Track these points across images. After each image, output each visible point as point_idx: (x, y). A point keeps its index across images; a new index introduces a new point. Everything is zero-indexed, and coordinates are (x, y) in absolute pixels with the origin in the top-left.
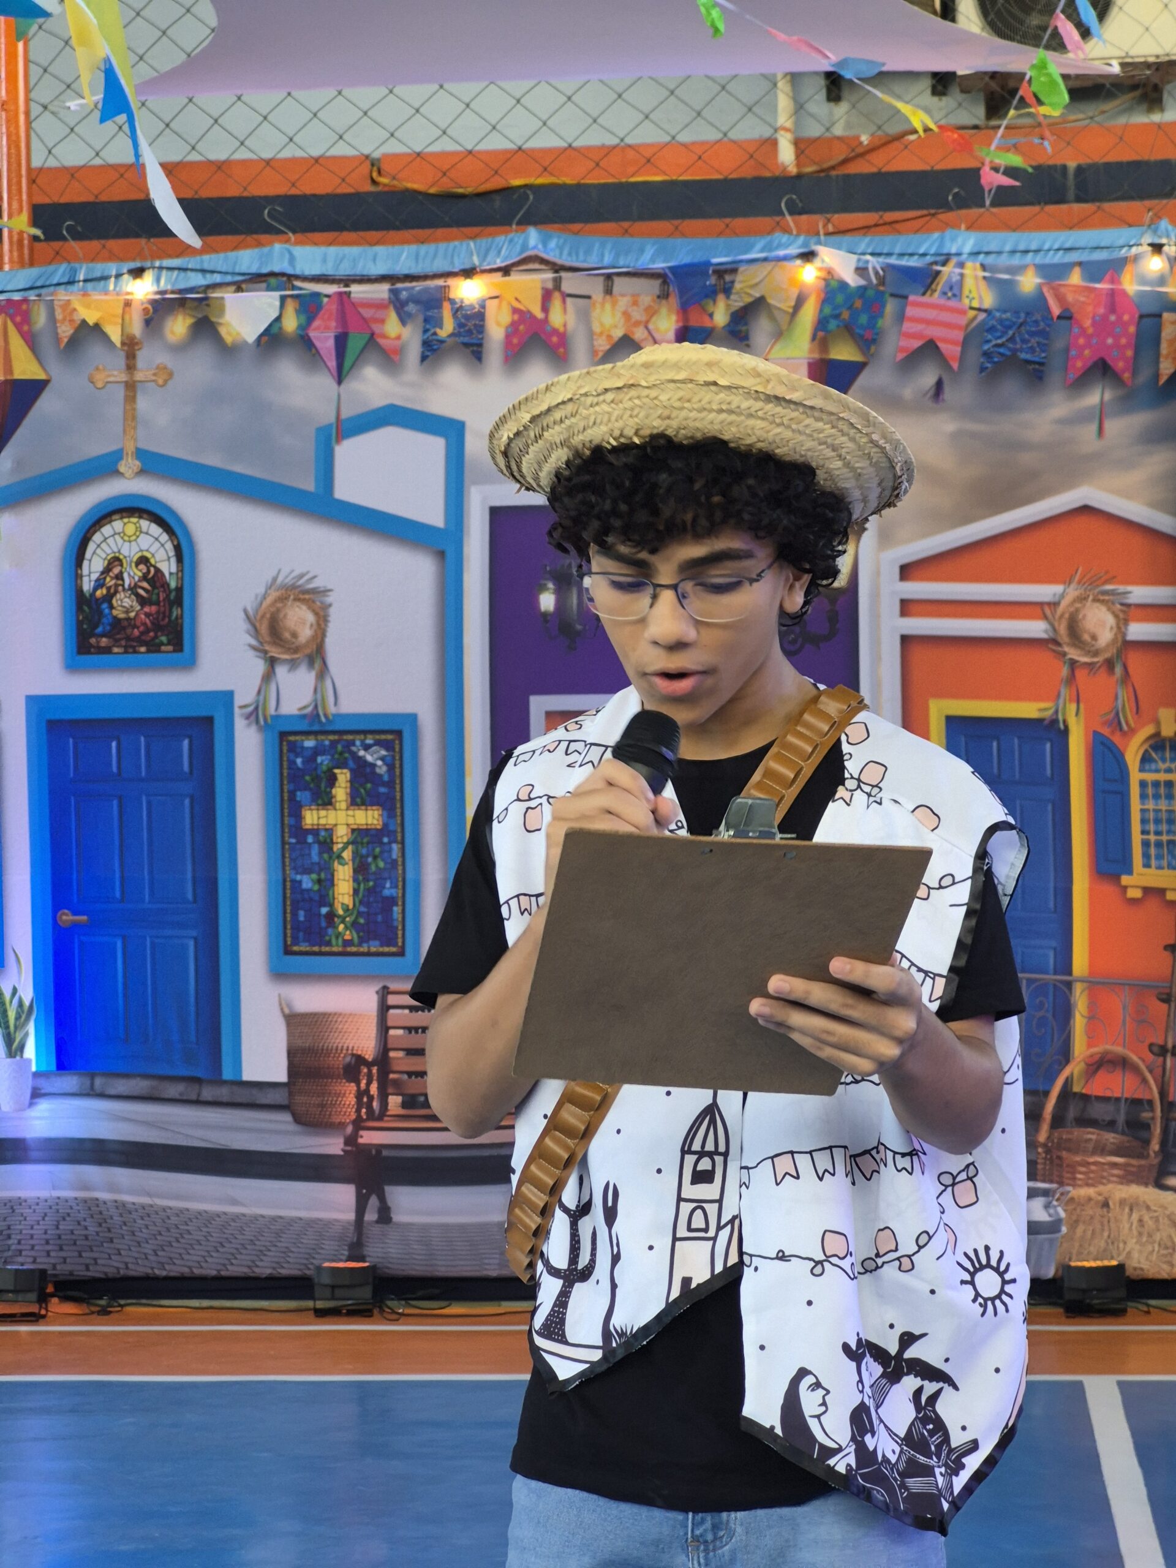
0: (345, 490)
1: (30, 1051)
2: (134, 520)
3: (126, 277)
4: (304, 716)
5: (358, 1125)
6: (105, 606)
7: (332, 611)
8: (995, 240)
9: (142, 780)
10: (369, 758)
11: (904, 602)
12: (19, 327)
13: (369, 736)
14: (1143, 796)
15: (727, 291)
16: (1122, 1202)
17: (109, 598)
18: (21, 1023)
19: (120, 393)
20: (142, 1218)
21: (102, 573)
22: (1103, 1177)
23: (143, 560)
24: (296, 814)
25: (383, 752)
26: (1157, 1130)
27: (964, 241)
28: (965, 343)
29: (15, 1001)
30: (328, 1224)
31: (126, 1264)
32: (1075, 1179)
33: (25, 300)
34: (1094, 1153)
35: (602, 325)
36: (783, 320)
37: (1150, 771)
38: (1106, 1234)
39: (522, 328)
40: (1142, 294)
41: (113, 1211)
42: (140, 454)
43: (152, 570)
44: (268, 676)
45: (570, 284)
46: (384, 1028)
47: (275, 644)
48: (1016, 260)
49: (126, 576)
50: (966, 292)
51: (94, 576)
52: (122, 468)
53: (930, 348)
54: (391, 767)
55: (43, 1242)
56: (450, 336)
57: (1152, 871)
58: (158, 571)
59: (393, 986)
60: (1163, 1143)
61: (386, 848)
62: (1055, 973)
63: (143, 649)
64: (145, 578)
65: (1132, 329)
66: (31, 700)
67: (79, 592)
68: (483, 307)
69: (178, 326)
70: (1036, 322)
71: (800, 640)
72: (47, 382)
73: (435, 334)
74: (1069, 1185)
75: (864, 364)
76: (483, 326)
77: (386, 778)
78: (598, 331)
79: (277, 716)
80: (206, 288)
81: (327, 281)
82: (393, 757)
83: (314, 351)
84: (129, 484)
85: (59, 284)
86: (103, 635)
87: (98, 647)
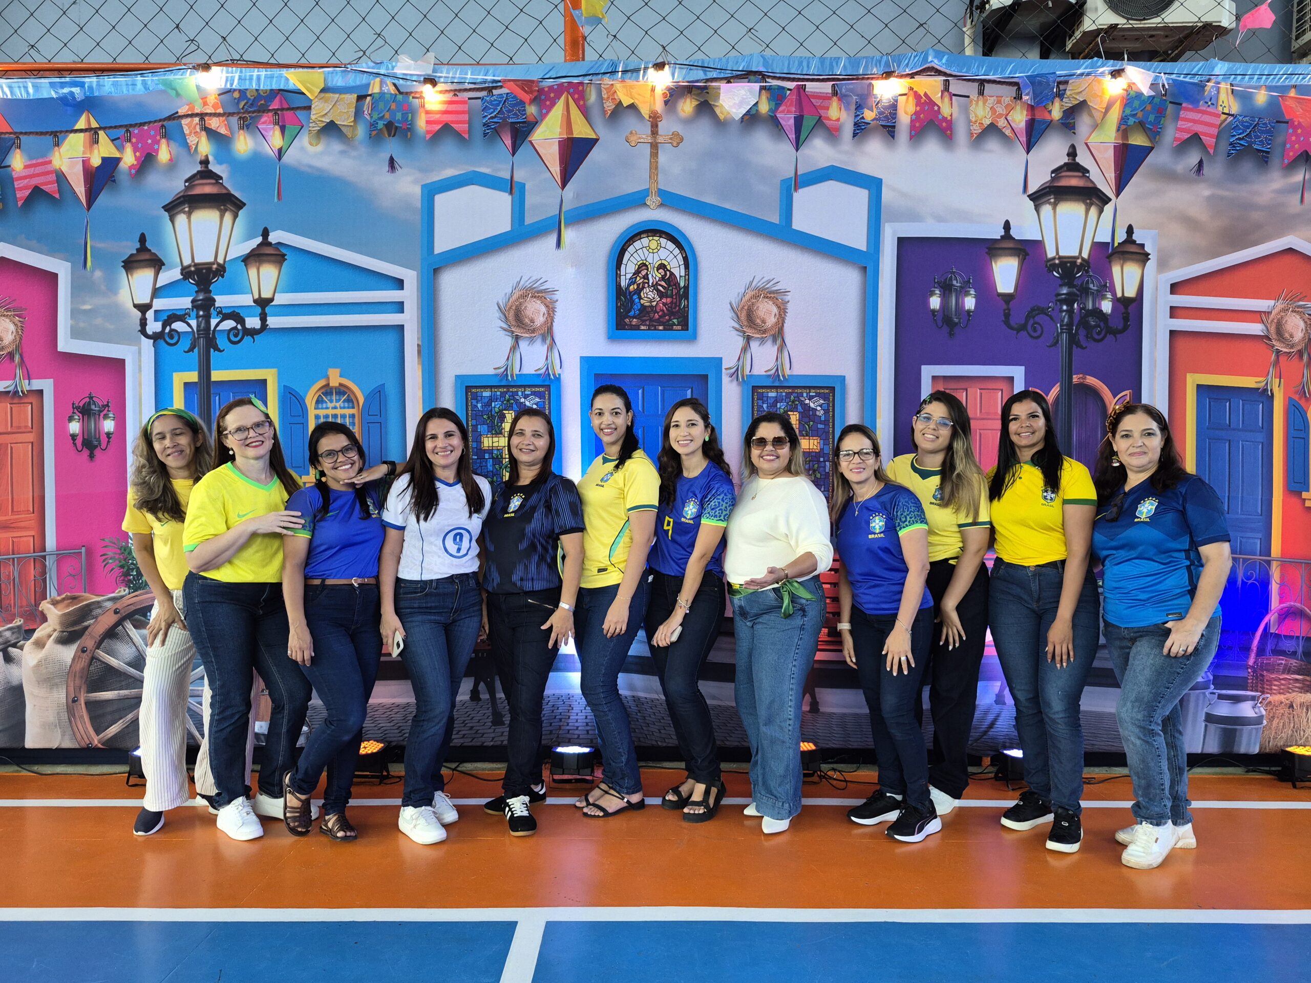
0: (799, 223)
2: (657, 238)
3: (651, 70)
4: (769, 376)
6: (635, 297)
7: (789, 305)
8: (1241, 67)
10: (812, 405)
11: (1172, 308)
12: (576, 101)
13: (813, 390)
15: (1061, 95)
16: (1302, 705)
17: (639, 291)
19: (647, 150)
20: (651, 708)
21: (634, 274)
22: (1289, 688)
23: (662, 266)
25: (822, 402)
27: (1221, 68)
28: (1218, 137)
32: (1271, 689)
33: (581, 84)
34: (1283, 673)
35: (976, 116)
36: (1098, 116)
38: (1292, 725)
39: (921, 116)
42: (661, 193)
43: (668, 273)
44: (745, 349)
45: (956, 86)
47: (750, 327)
48: (1254, 82)
49: (650, 276)
50: (1221, 103)
51: (629, 276)
52: (648, 202)
54: (826, 412)
55: (585, 724)
56: (873, 120)
58: (672, 274)
61: (822, 464)
62: (1260, 555)
63: (661, 328)
64: (663, 278)
66: (582, 359)
67: (618, 286)
68: (896, 101)
69: (687, 106)
70: (1265, 124)
71: (1103, 333)
72: (596, 140)
73: (863, 118)
74: (1268, 693)
75: (1151, 149)
76: (895, 114)
77: (823, 418)
78: (973, 120)
79: (751, 376)
80: (707, 80)
81: (789, 79)
82: (828, 404)
83: (780, 127)
84: (652, 214)
85: (605, 73)
86: (634, 317)
87: (631, 325)
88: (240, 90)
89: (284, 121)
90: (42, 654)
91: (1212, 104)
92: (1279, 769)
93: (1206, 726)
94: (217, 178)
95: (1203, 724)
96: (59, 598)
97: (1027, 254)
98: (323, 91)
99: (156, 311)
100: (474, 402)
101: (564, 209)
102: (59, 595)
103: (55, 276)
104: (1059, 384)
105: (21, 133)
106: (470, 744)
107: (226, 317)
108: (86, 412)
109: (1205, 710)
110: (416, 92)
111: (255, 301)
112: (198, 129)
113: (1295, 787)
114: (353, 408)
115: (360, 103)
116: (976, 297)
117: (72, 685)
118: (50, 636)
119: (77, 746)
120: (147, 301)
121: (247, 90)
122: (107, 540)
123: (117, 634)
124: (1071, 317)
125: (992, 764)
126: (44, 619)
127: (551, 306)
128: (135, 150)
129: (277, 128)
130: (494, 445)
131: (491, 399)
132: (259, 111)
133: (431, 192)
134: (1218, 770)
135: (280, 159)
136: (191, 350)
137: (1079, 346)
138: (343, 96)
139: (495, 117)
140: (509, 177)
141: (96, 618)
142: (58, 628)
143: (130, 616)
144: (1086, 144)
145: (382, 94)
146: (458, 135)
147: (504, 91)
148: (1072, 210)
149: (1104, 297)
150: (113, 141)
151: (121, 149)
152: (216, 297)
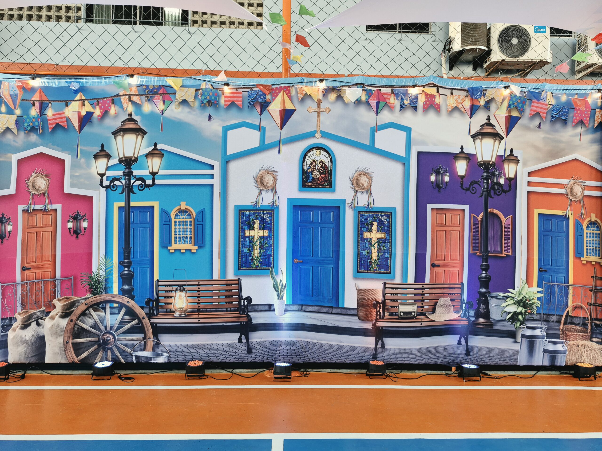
0: (378, 145)
1: (285, 298)
2: (319, 150)
3: (318, 82)
4: (365, 207)
5: (376, 320)
6: (310, 174)
7: (373, 178)
8: (556, 86)
9: (319, 223)
10: (382, 219)
11: (528, 182)
12: (287, 94)
13: (383, 213)
14: (587, 237)
15: (484, 95)
16: (582, 345)
17: (311, 172)
18: (282, 290)
19: (316, 114)
20: (315, 346)
21: (310, 165)
22: (577, 338)
23: (321, 162)
24: (362, 234)
25: (386, 218)
26: (590, 326)
28: (547, 113)
29: (281, 284)
30: (367, 348)
31: (309, 359)
32: (570, 339)
33: (289, 87)
34: (574, 332)
35: (450, 103)
36: (499, 104)
37: (589, 230)
38: (578, 354)
39: (428, 103)
41: (306, 344)
42: (321, 132)
43: (324, 164)
44: (355, 196)
45: (442, 91)
46: (384, 294)
47: (357, 187)
48: (561, 92)
49: (316, 166)
50: (548, 100)
51: (308, 166)
52: (316, 136)
53: (538, 114)
54: (388, 222)
56: (408, 104)
57: (589, 256)
58: (325, 165)
59: (387, 282)
60: (591, 329)
61: (387, 244)
62: (565, 283)
63: (321, 187)
64: (322, 167)
65: (589, 112)
66: (289, 199)
67: (303, 170)
68: (418, 96)
69: (332, 96)
70: (565, 109)
71: (501, 192)
72: (295, 110)
73: (404, 103)
74: (568, 340)
75: (520, 118)
76: (417, 102)
77: (387, 225)
78: (449, 104)
79: (357, 207)
80: (341, 86)
81: (374, 87)
82: (389, 219)
83: (370, 106)
84: (318, 140)
85: (298, 83)
86: (309, 182)
87: (308, 185)
88: (146, 85)
89: (164, 98)
90: (53, 322)
91: (544, 100)
92: (573, 372)
93: (544, 354)
94: (135, 121)
95: (542, 353)
96: (61, 298)
97: (470, 160)
98: (181, 87)
99: (107, 177)
100: (242, 216)
101: (281, 138)
102: (61, 297)
103: (64, 161)
104: (483, 212)
105: (52, 101)
106: (238, 361)
107: (137, 179)
108: (75, 218)
109: (543, 347)
110: (220, 88)
111: (150, 173)
112: (128, 101)
113: (580, 380)
114: (191, 218)
115: (197, 92)
116: (449, 176)
117: (66, 335)
118: (57, 315)
119: (68, 362)
120: (104, 172)
121: (149, 85)
122: (83, 274)
123: (86, 314)
124: (488, 185)
125: (456, 370)
126: (54, 307)
127: (275, 177)
128: (101, 108)
129: (162, 101)
130: (251, 234)
131: (249, 216)
132: (154, 94)
133: (226, 129)
134: (548, 372)
135: (162, 114)
136: (122, 193)
137: (491, 197)
138: (190, 89)
139: (253, 99)
140: (259, 125)
141: (77, 307)
142: (61, 311)
143: (92, 306)
144: (494, 115)
145: (206, 89)
146: (238, 107)
147: (257, 89)
148: (488, 142)
149: (501, 177)
150: (91, 105)
151: (94, 108)
152: (133, 171)
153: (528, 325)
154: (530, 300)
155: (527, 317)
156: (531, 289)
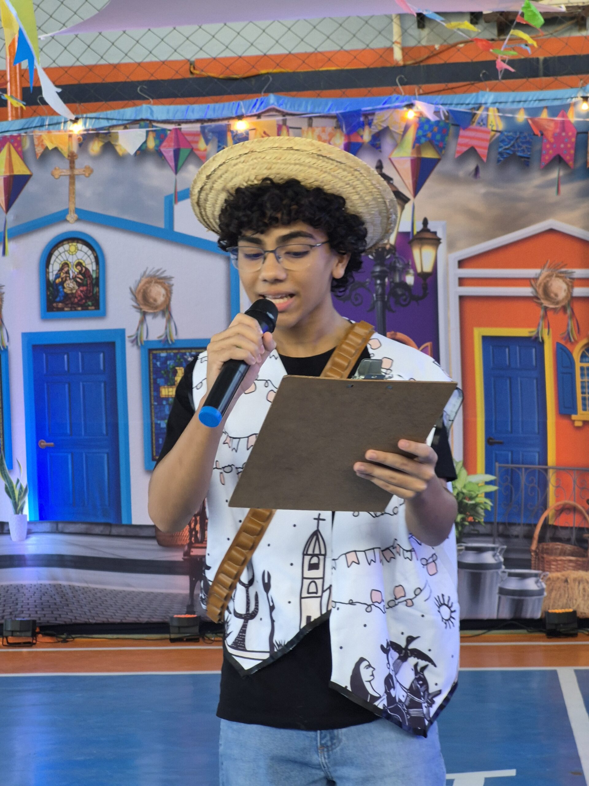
0: (180, 227)
1: (26, 511)
2: (75, 244)
3: (69, 122)
4: (160, 341)
5: (191, 545)
6: (60, 287)
7: (174, 287)
8: (505, 96)
9: (80, 374)
11: (460, 279)
12: (16, 148)
13: (193, 351)
14: (582, 375)
15: (370, 124)
16: (575, 580)
17: (62, 283)
18: (21, 497)
19: (67, 181)
20: (83, 594)
21: (59, 271)
22: (564, 567)
23: (79, 264)
24: (157, 389)
27: (488, 97)
28: (490, 148)
29: (19, 486)
30: (176, 596)
31: (75, 617)
32: (550, 568)
33: (20, 135)
34: (560, 555)
36: (398, 138)
37: (586, 362)
38: (567, 595)
40: (578, 122)
41: (69, 591)
42: (77, 211)
43: (84, 269)
44: (142, 321)
45: (291, 121)
47: (145, 305)
48: (515, 106)
49: (71, 272)
50: (489, 122)
51: (55, 273)
52: (68, 218)
53: (472, 151)
55: (34, 606)
57: (587, 412)
58: (87, 269)
62: (539, 464)
63: (80, 308)
64: (80, 273)
65: (573, 140)
66: (24, 335)
67: (48, 281)
68: (247, 133)
69: (95, 147)
70: (525, 137)
71: (408, 300)
72: (30, 176)
74: (548, 571)
75: (439, 160)
79: (147, 341)
80: (110, 127)
81: (169, 123)
83: (163, 158)
84: (72, 226)
85: (35, 127)
86: (60, 302)
87: (58, 308)
93: (500, 598)
95: (497, 596)
101: (8, 227)
109: (499, 585)
124: (383, 289)
134: (508, 631)
137: (390, 310)
144: (390, 159)
149: (407, 273)
153: (470, 545)
154: (471, 498)
155: (466, 530)
156: (473, 479)
